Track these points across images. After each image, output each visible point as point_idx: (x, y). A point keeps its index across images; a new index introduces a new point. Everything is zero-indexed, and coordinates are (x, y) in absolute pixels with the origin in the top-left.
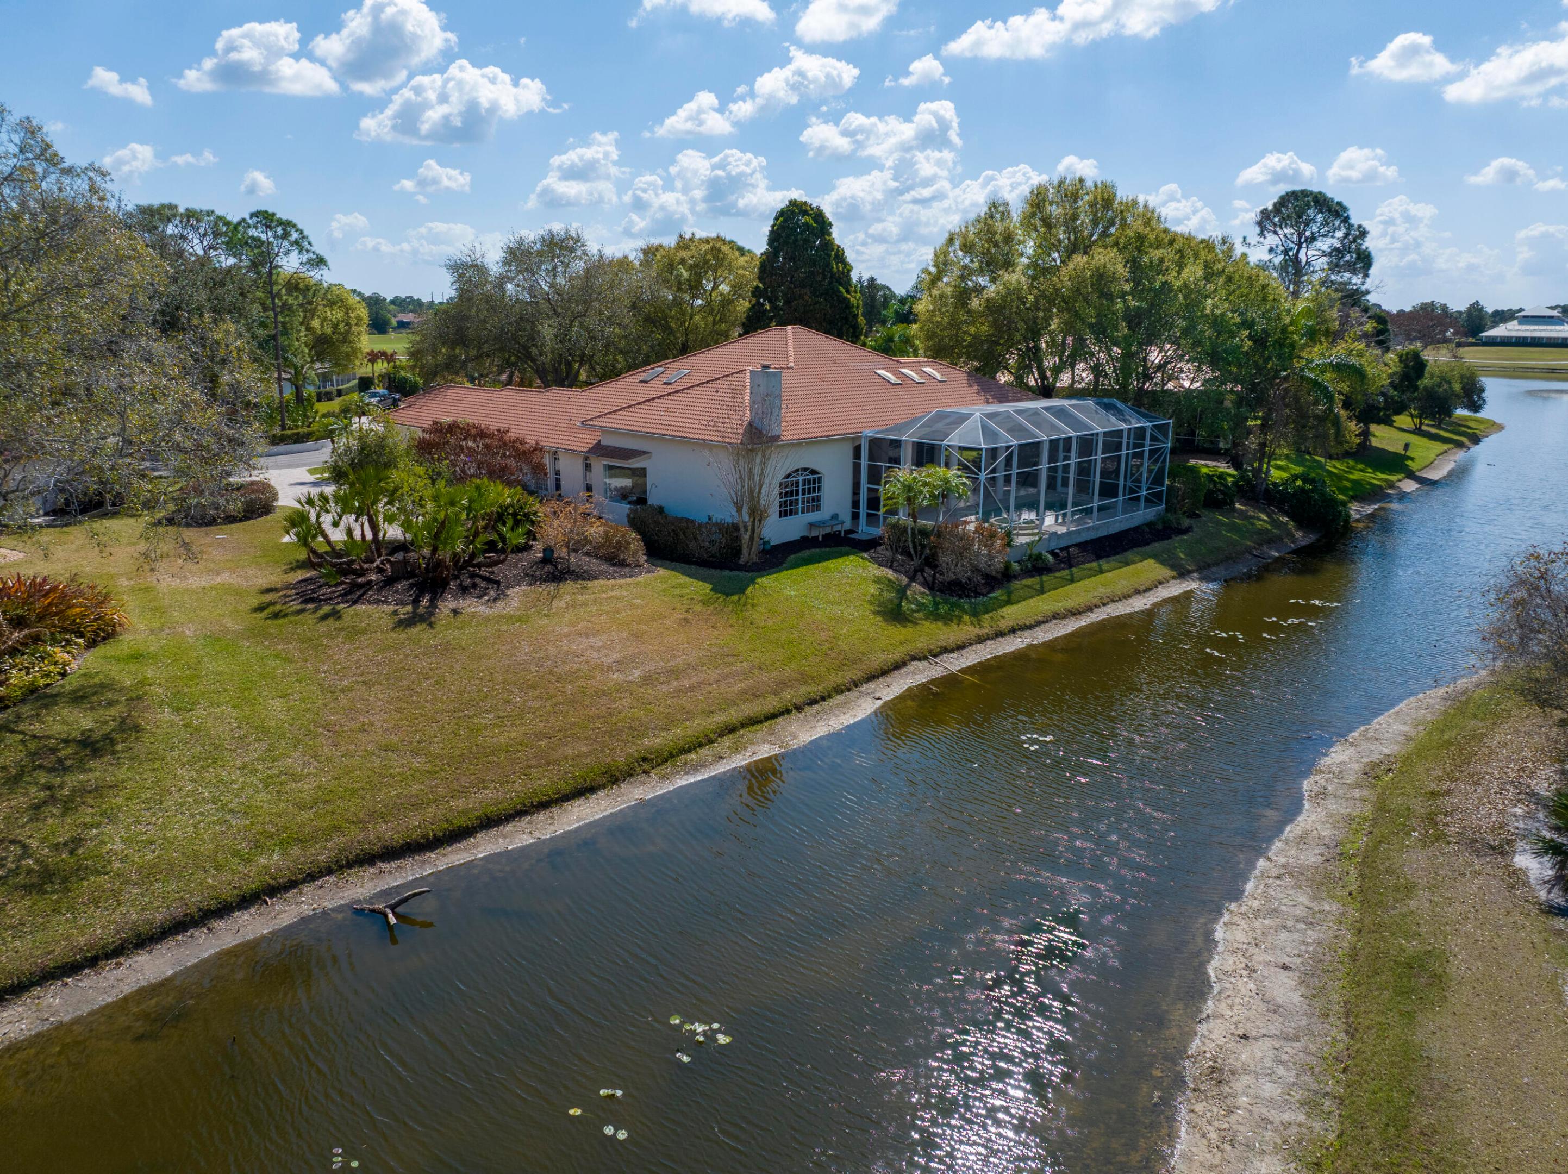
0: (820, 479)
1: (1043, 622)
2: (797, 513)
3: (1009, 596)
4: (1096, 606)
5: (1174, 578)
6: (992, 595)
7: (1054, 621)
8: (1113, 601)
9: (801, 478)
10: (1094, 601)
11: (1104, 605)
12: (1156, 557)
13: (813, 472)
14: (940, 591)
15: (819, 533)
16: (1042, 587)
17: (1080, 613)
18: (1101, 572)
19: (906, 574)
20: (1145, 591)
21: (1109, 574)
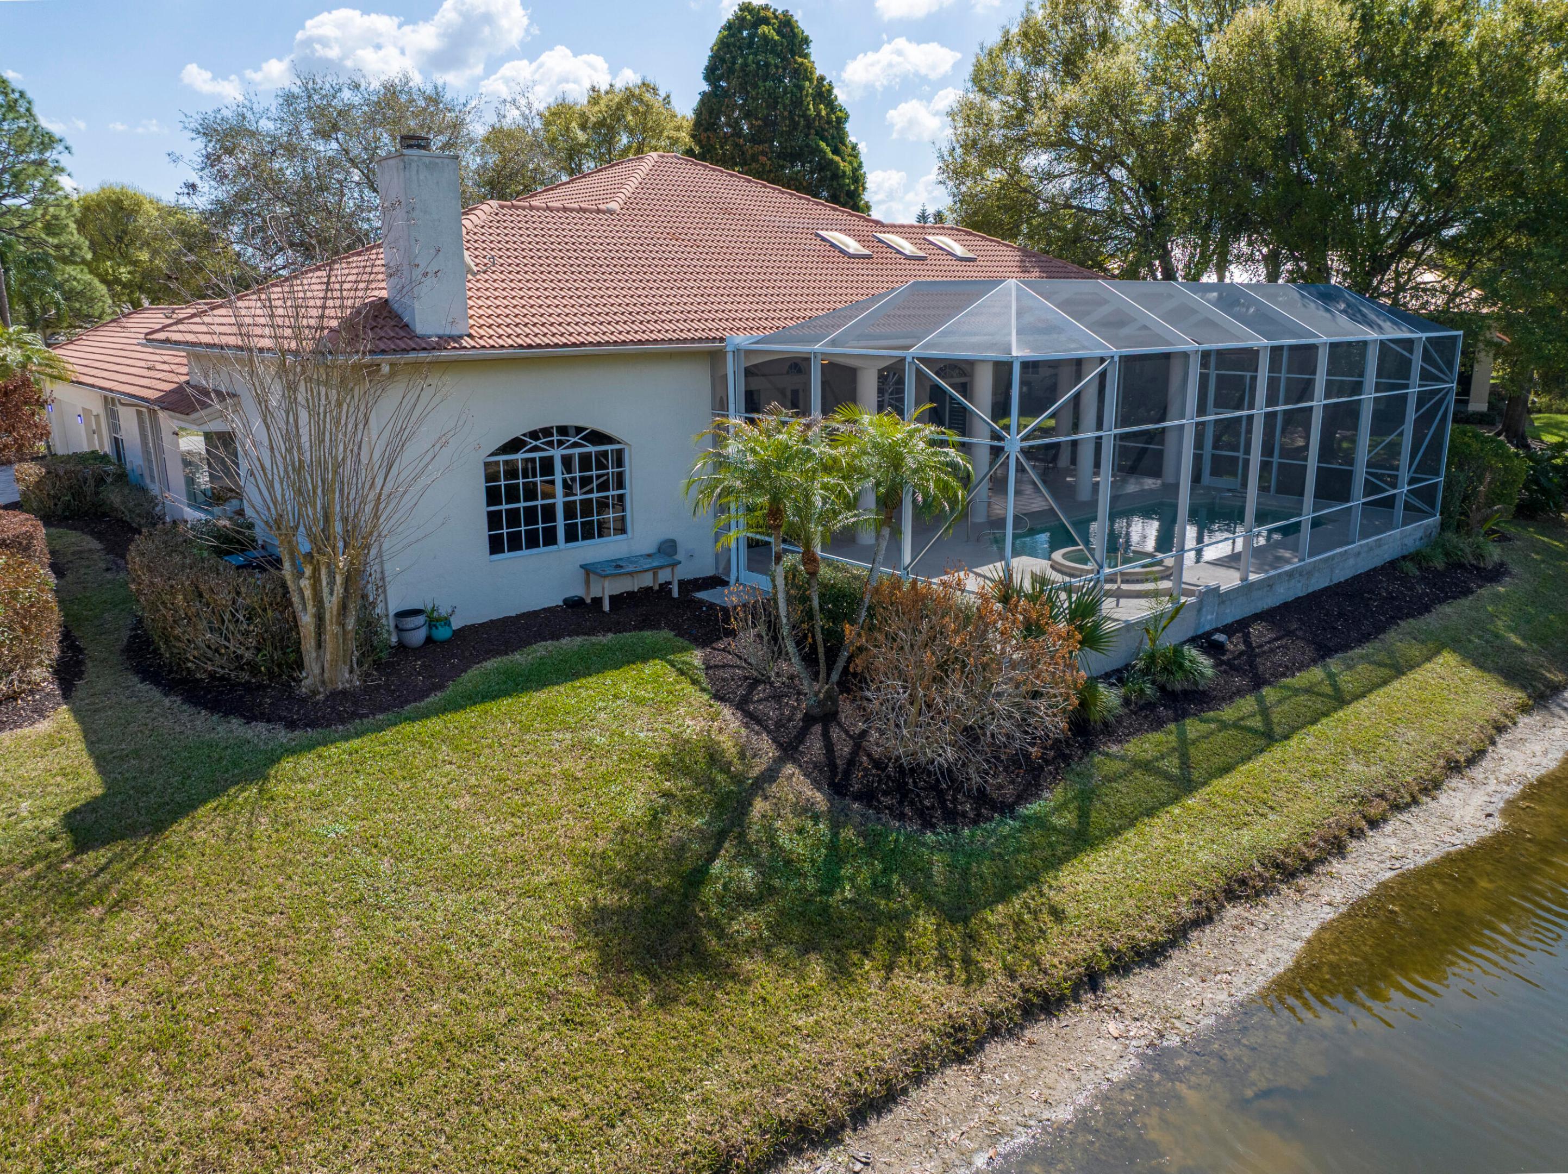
0: (620, 453)
1: (1198, 923)
2: (550, 538)
3: (1083, 815)
4: (1355, 833)
5: (1525, 709)
6: (1032, 808)
7: (1233, 912)
8: (1397, 808)
9: (557, 454)
10: (1346, 813)
11: (1374, 824)
12: (1456, 644)
13: (597, 437)
14: (867, 797)
15: (607, 589)
16: (1185, 763)
17: (1308, 868)
18: (1340, 700)
19: (776, 731)
20: (1471, 762)
21: (1362, 707)
